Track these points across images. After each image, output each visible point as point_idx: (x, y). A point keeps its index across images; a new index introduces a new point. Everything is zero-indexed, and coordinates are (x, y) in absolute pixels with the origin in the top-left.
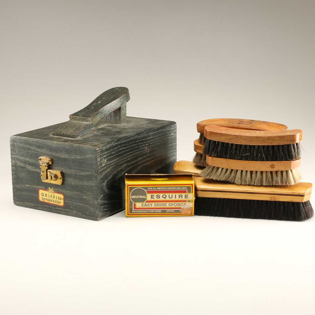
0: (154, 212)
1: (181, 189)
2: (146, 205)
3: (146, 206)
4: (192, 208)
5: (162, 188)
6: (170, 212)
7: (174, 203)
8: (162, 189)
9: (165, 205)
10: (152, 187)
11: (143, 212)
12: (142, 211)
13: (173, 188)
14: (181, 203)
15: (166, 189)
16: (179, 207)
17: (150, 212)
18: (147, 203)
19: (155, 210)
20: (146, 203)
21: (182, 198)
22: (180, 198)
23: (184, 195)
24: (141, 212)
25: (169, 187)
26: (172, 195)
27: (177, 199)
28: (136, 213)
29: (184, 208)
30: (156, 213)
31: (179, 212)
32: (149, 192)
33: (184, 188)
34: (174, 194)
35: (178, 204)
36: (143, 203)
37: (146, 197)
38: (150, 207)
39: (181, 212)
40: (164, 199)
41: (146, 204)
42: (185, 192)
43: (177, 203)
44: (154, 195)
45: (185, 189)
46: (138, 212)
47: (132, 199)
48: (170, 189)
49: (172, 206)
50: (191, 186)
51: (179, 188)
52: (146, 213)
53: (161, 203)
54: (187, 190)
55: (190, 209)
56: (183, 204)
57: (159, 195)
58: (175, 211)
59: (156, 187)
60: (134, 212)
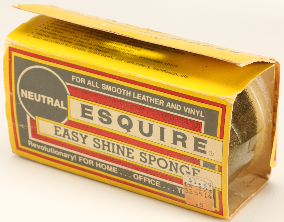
0: (94, 167)
1: (182, 112)
2: (68, 135)
3: (69, 138)
4: (220, 193)
5: (117, 90)
6: (147, 184)
7: (158, 156)
8: (116, 94)
9: (129, 153)
10: (87, 78)
11: (60, 153)
12: (56, 149)
13: (155, 101)
14: (180, 163)
15: (131, 98)
16: (173, 173)
17: (82, 163)
18: (71, 130)
19: (98, 162)
20: (68, 127)
21: (184, 145)
22: (179, 143)
23: (191, 135)
24: (55, 152)
25: (143, 93)
26: (151, 126)
27: (168, 143)
28: (40, 150)
29: (193, 184)
30: (101, 170)
31: (176, 192)
32: (76, 93)
33: (192, 111)
34: (157, 125)
35: (171, 163)
36: (57, 124)
37: (66, 105)
38: (79, 144)
39: (183, 196)
40: (122, 132)
41: (66, 131)
42: (196, 127)
43: (168, 159)
44: (91, 108)
45: (195, 116)
46: (45, 149)
48: (143, 102)
49: (150, 163)
50: (220, 110)
51: (174, 106)
52: (69, 159)
53: (116, 142)
54: (203, 122)
55: (212, 195)
56: (188, 168)
57: (108, 113)
58: (162, 183)
59: (101, 82)
60: (34, 145)
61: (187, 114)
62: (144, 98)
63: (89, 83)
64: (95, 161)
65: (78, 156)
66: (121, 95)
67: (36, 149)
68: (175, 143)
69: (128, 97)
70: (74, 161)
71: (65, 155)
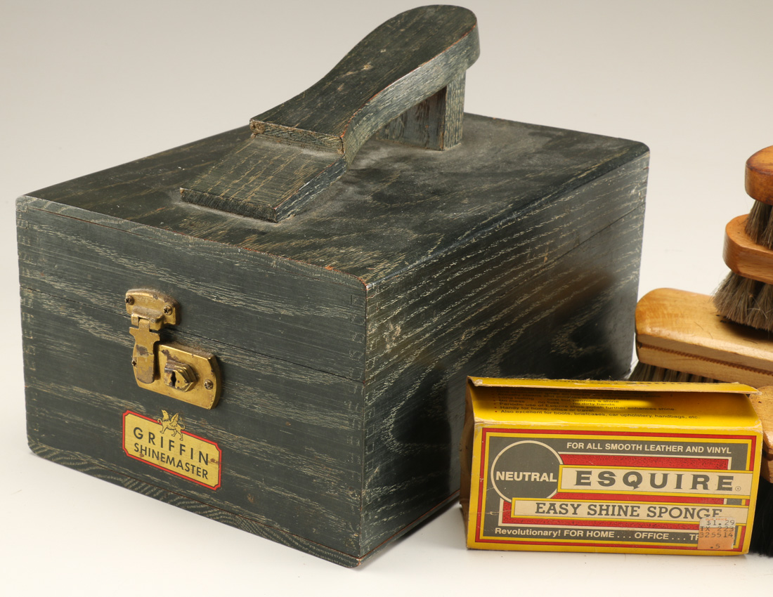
0: (585, 537)
1: (705, 453)
2: (554, 509)
3: (555, 513)
4: (744, 528)
5: (624, 447)
6: (652, 540)
7: (669, 506)
8: (624, 451)
9: (633, 511)
10: (586, 442)
11: (538, 533)
12: (534, 529)
13: (672, 448)
14: (698, 507)
15: (643, 451)
16: (689, 520)
17: (568, 537)
18: (558, 503)
19: (590, 531)
20: (553, 501)
21: (705, 487)
22: (700, 487)
23: (714, 476)
24: (532, 533)
25: (657, 443)
26: (665, 476)
27: (686, 490)
28: (511, 535)
29: (712, 526)
30: (593, 538)
31: (688, 541)
32: (569, 460)
33: (718, 450)
34: (673, 474)
35: (687, 510)
36: (540, 500)
37: (556, 477)
38: (570, 516)
39: (696, 542)
40: (629, 490)
41: (553, 505)
42: (721, 465)
43: (683, 506)
44: (589, 473)
45: (721, 454)
46: (519, 532)
47: (499, 483)
48: (658, 452)
49: (660, 516)
50: (749, 442)
51: (695, 449)
52: (551, 537)
53: (617, 503)
54: (730, 459)
55: (733, 533)
56: (708, 510)
57: (612, 474)
58: (671, 534)
59: (603, 442)
60: (504, 531)
61: (711, 454)
62: (658, 448)
63: (589, 446)
64: (585, 530)
65: (563, 530)
66: (631, 451)
67: (507, 535)
68: (694, 487)
69: (639, 452)
70: (557, 537)
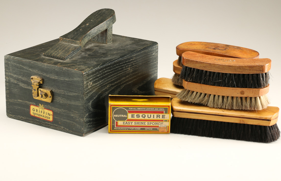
0: (134, 130)
1: (159, 110)
2: (127, 123)
3: (127, 124)
4: (168, 127)
5: (141, 109)
6: (149, 130)
7: (152, 122)
8: (141, 110)
9: (144, 123)
10: (133, 108)
11: (124, 129)
12: (123, 128)
13: (152, 109)
14: (158, 122)
15: (146, 110)
16: (156, 125)
17: (130, 130)
18: (128, 122)
19: (135, 128)
20: (127, 121)
21: (159, 118)
22: (158, 117)
23: (161, 115)
24: (122, 129)
25: (148, 108)
26: (151, 115)
27: (155, 118)
29: (161, 126)
30: (136, 130)
31: (157, 130)
32: (130, 112)
33: (161, 109)
35: (156, 123)
36: (124, 121)
37: (127, 116)
38: (130, 125)
39: (158, 130)
40: (143, 119)
41: (127, 122)
42: (162, 112)
43: (155, 122)
44: (134, 115)
45: (162, 110)
46: (120, 129)
47: (115, 117)
48: (149, 110)
49: (150, 124)
50: (168, 107)
51: (157, 109)
52: (127, 130)
53: (141, 122)
54: (164, 111)
55: (166, 128)
56: (160, 123)
57: (139, 115)
58: (153, 129)
59: (137, 108)
60: (116, 129)
61: (160, 110)
62: (149, 109)
63: (134, 109)
64: (134, 128)
65: (129, 128)
66: (143, 110)
67: (117, 130)
68: (157, 118)
69: (145, 110)
70: (128, 130)
71: (126, 129)
